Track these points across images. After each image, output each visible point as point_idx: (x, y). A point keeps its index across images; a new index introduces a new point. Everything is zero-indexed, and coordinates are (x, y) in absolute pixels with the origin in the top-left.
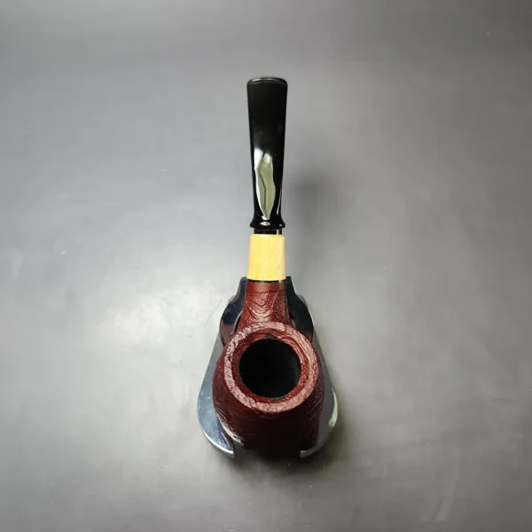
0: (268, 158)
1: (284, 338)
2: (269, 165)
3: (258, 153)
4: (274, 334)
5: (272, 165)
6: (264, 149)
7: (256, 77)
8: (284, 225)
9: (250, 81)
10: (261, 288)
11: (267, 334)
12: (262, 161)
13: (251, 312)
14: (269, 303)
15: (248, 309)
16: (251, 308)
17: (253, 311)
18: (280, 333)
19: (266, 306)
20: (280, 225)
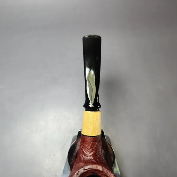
0: (92, 72)
1: (102, 175)
2: (93, 75)
3: (87, 70)
5: (94, 75)
6: (91, 68)
7: (87, 35)
8: (100, 106)
9: (84, 37)
10: (88, 140)
12: (90, 73)
13: (83, 152)
14: (93, 148)
15: (82, 150)
16: (83, 150)
17: (85, 152)
18: (100, 172)
19: (91, 149)
20: (99, 107)
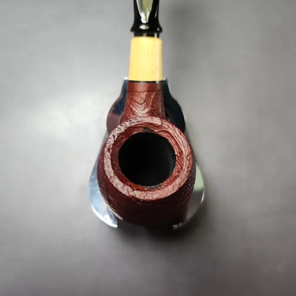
1: (159, 132)
4: (151, 128)
8: (161, 30)
10: (141, 88)
11: (145, 128)
13: (131, 110)
14: (147, 101)
15: (129, 106)
16: (131, 106)
17: (134, 109)
18: (157, 127)
19: (145, 104)
20: (158, 30)
